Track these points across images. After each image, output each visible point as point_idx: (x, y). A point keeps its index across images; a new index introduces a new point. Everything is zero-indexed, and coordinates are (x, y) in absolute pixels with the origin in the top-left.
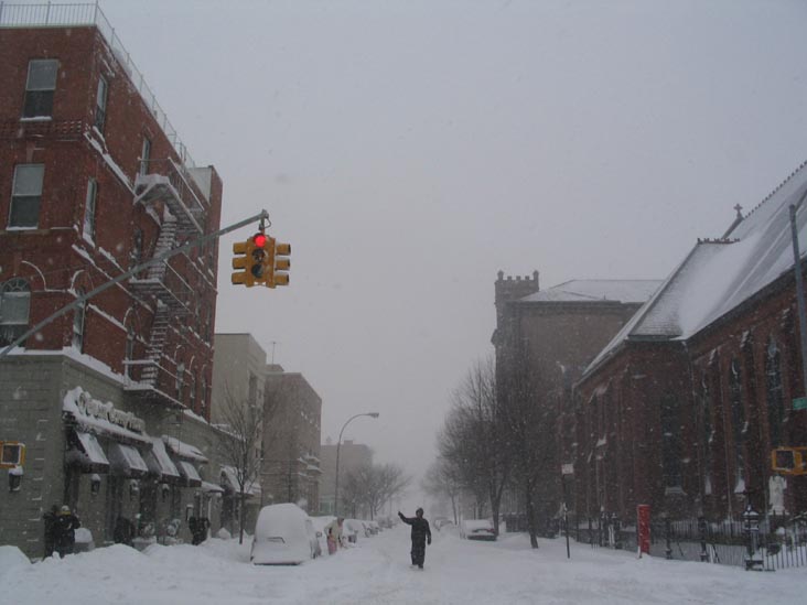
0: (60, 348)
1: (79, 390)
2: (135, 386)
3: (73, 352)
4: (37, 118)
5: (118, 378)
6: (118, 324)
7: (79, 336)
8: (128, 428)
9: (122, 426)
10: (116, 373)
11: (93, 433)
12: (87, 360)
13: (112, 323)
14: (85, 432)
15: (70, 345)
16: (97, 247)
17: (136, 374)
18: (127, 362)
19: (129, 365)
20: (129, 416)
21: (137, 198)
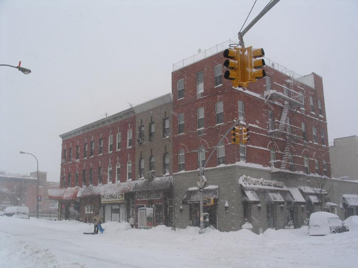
0: (235, 163)
1: (244, 176)
2: (278, 170)
3: (242, 163)
4: (219, 86)
5: (268, 168)
6: (265, 149)
7: (245, 157)
8: (274, 186)
9: (270, 186)
10: (266, 167)
11: (252, 190)
12: (249, 165)
13: (261, 149)
14: (248, 190)
15: (239, 161)
16: (247, 124)
17: (278, 165)
18: (272, 161)
19: (275, 163)
20: (274, 182)
21: (266, 101)
